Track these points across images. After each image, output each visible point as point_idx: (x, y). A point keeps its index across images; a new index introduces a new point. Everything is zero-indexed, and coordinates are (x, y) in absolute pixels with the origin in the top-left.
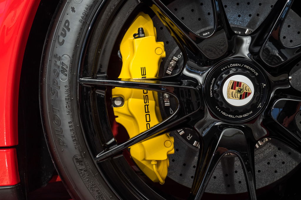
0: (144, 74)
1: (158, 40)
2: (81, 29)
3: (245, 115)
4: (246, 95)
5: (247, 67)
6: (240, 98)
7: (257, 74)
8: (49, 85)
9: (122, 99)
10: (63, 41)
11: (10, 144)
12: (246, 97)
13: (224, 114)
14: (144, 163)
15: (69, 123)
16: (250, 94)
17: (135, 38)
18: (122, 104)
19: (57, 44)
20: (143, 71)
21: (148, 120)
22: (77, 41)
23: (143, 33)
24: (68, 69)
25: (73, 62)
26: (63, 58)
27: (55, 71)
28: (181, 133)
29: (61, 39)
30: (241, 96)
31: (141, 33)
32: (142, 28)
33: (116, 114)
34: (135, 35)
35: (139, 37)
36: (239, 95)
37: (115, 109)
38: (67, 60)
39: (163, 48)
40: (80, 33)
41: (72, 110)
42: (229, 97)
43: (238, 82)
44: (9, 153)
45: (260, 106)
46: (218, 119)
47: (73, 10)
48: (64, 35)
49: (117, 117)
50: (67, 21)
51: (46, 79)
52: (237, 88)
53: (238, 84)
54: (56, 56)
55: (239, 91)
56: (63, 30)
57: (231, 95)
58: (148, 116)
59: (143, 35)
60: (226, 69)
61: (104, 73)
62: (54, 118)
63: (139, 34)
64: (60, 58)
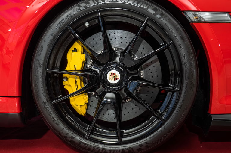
0: (75, 68)
1: (82, 53)
2: (48, 49)
3: (117, 87)
4: (117, 79)
5: (119, 67)
6: (114, 80)
7: (123, 70)
8: (34, 72)
9: (67, 78)
10: (40, 54)
11: (18, 96)
12: (117, 80)
13: (108, 86)
14: (75, 106)
15: (42, 88)
16: (118, 78)
17: (73, 52)
18: (67, 80)
19: (38, 55)
20: (75, 66)
21: (77, 88)
22: (46, 54)
23: (76, 50)
24: (42, 66)
25: (44, 63)
26: (40, 61)
27: (36, 66)
28: (93, 94)
29: (39, 53)
30: (114, 79)
31: (75, 50)
32: (76, 48)
33: (64, 85)
34: (73, 51)
35: (74, 52)
36: (114, 78)
37: (64, 82)
38: (41, 62)
39: (84, 57)
40: (47, 51)
41: (43, 82)
42: (109, 79)
43: (113, 73)
44: (17, 99)
45: (123, 83)
46: (105, 88)
47: (45, 41)
48: (41, 52)
49: (65, 86)
50: (42, 46)
51: (33, 69)
52: (113, 76)
53: (114, 74)
54: (37, 60)
55: (114, 77)
56: (40, 49)
57: (110, 79)
58: (77, 86)
59: (76, 51)
60: (109, 67)
61: (58, 67)
62: (36, 85)
63: (74, 50)
64: (39, 61)
